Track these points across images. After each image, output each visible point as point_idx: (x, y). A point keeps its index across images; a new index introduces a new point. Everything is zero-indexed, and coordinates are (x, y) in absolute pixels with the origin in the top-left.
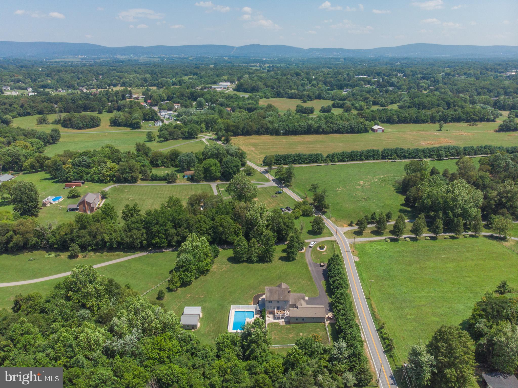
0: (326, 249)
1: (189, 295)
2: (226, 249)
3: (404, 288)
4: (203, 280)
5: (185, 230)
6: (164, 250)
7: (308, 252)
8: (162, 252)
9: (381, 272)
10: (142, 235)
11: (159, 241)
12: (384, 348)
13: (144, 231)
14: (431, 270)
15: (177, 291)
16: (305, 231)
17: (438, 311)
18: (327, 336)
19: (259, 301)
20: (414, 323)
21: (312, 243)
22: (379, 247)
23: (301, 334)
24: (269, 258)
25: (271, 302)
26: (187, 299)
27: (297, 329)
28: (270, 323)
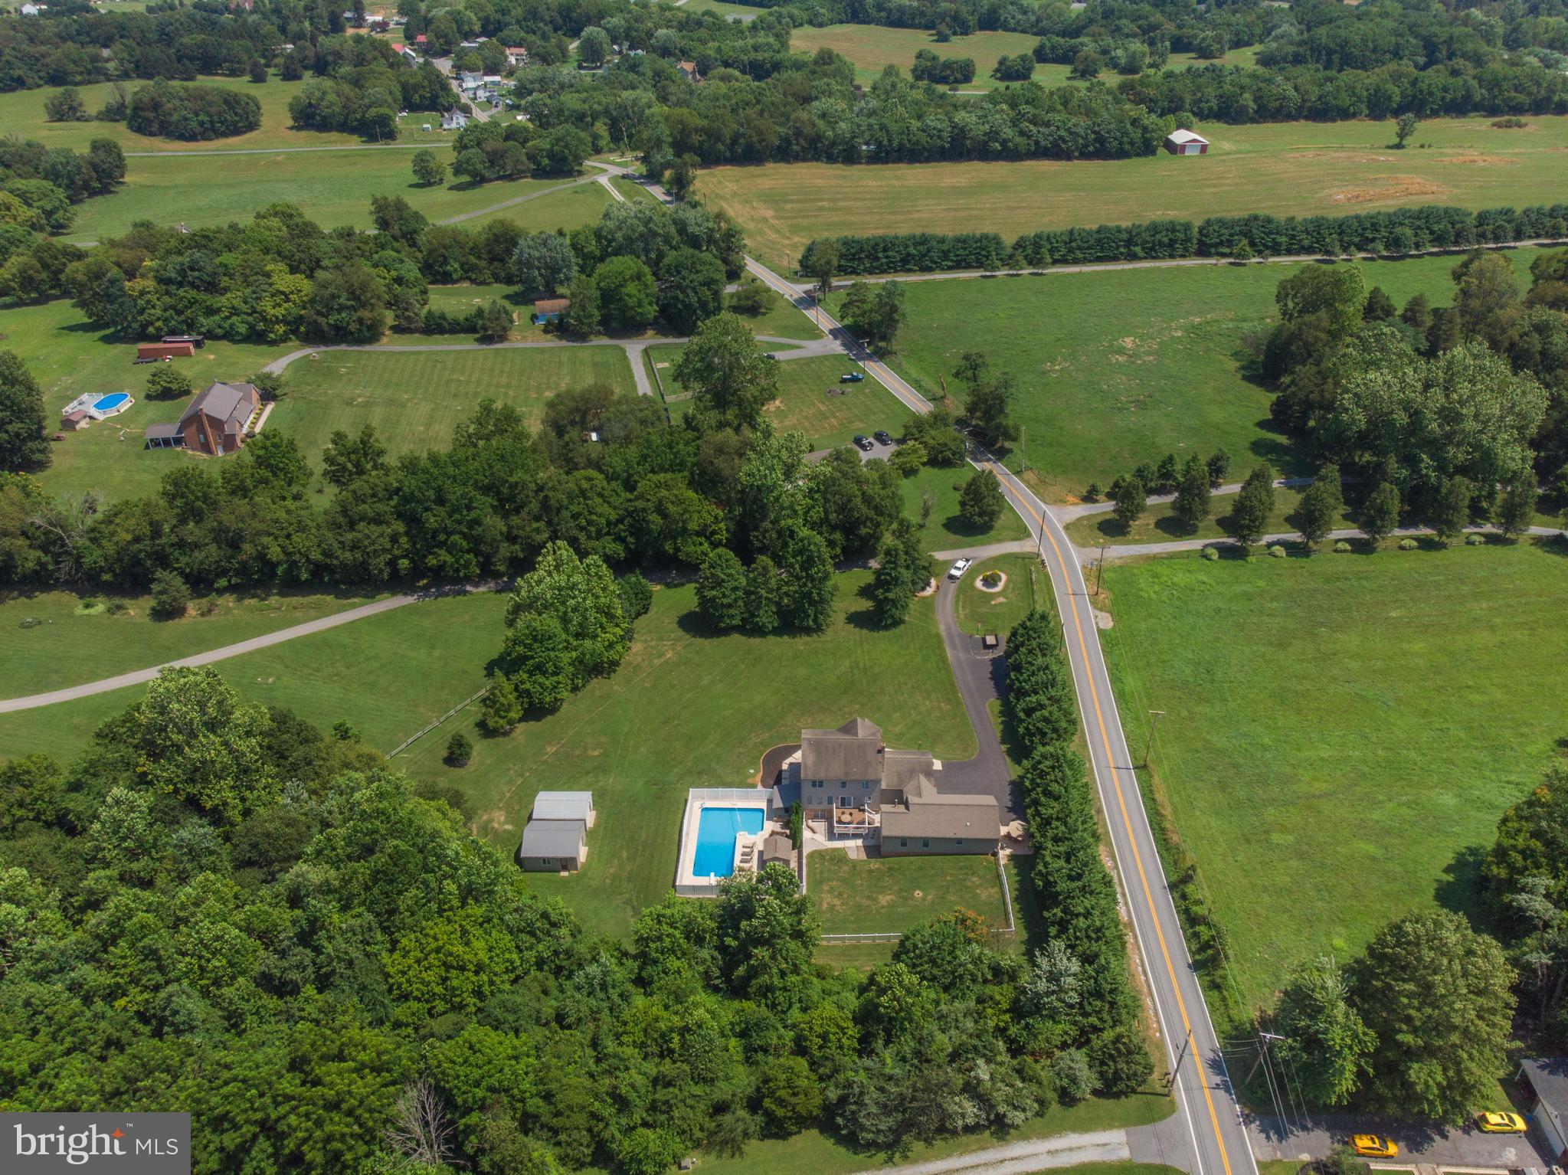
0: (1006, 586)
1: (551, 750)
2: (676, 586)
3: (1260, 729)
4: (598, 693)
5: (535, 525)
6: (469, 588)
7: (946, 595)
8: (465, 593)
9: (1188, 671)
10: (394, 539)
11: (449, 559)
12: (1193, 954)
13: (400, 527)
14: (1354, 665)
15: (513, 735)
16: (937, 518)
17: (1376, 815)
18: (1005, 904)
19: (781, 771)
20: (1294, 863)
21: (960, 564)
22: (1181, 578)
23: (918, 894)
24: (815, 620)
25: (821, 784)
26: (545, 762)
27: (904, 875)
28: (816, 851)
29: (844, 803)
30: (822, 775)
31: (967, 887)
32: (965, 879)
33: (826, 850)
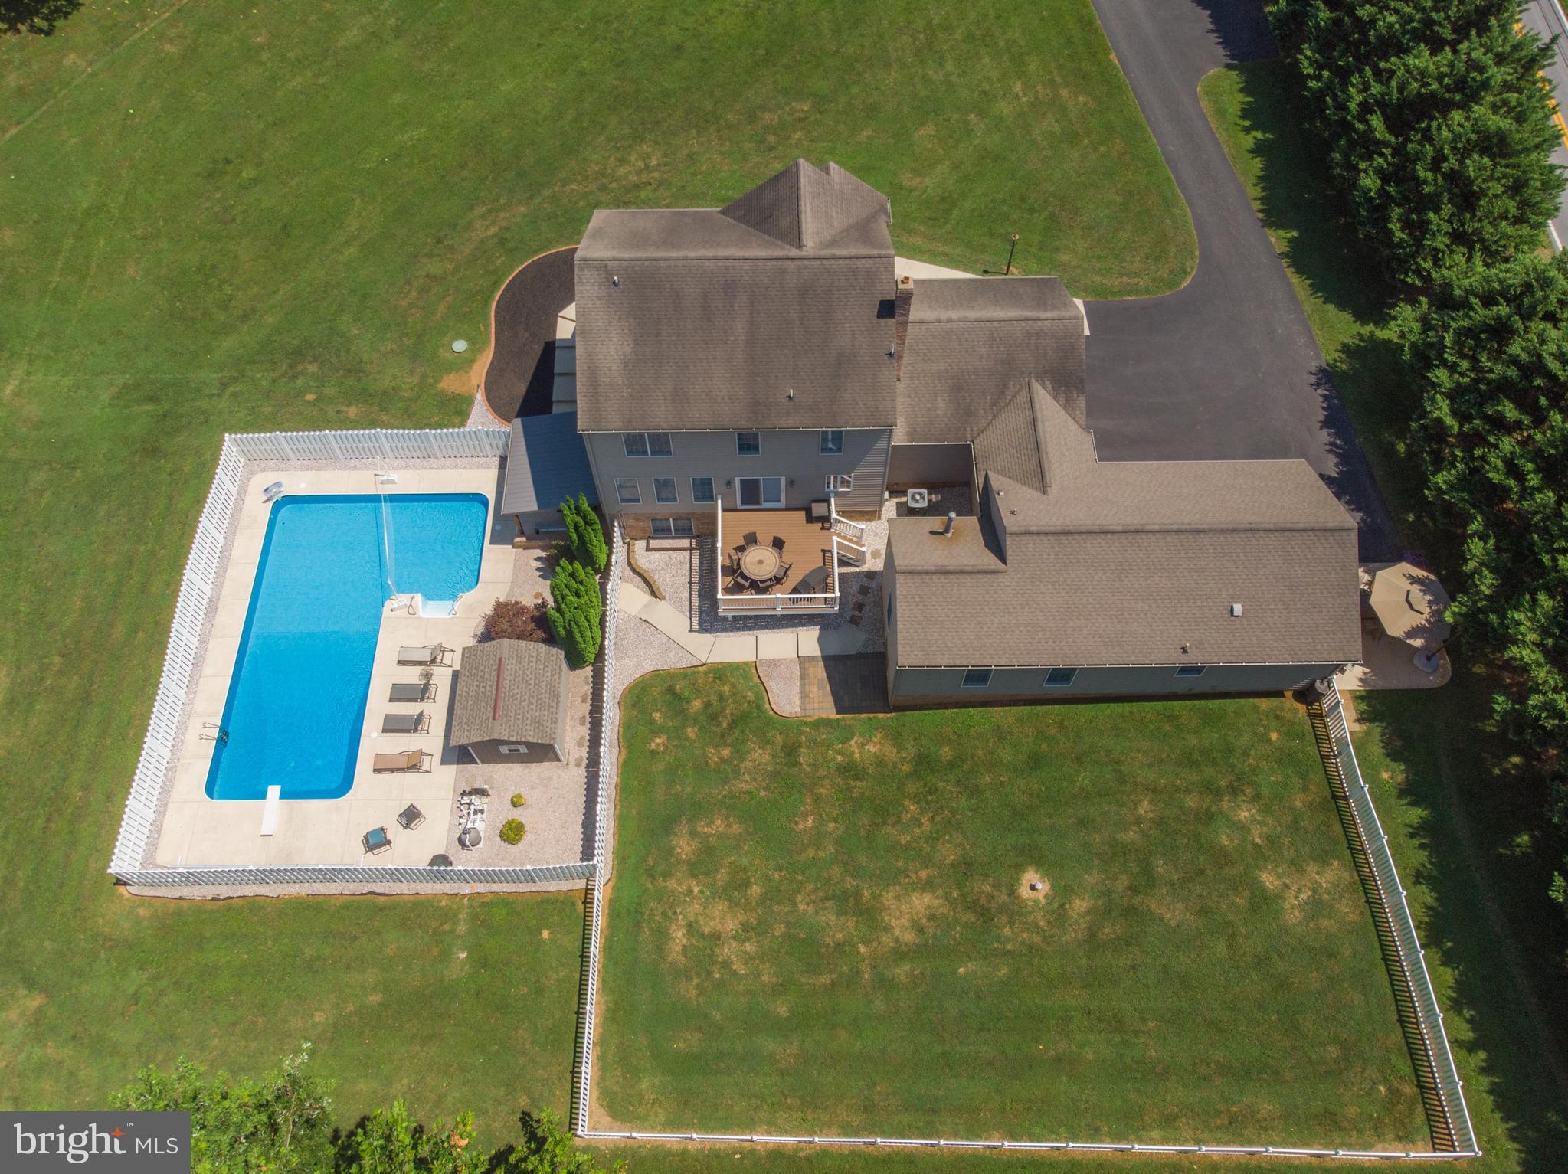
23: (1034, 887)
25: (661, 444)
27: (976, 792)
28: (656, 674)
29: (752, 496)
30: (661, 416)
31: (1222, 858)
32: (1208, 817)
33: (689, 674)
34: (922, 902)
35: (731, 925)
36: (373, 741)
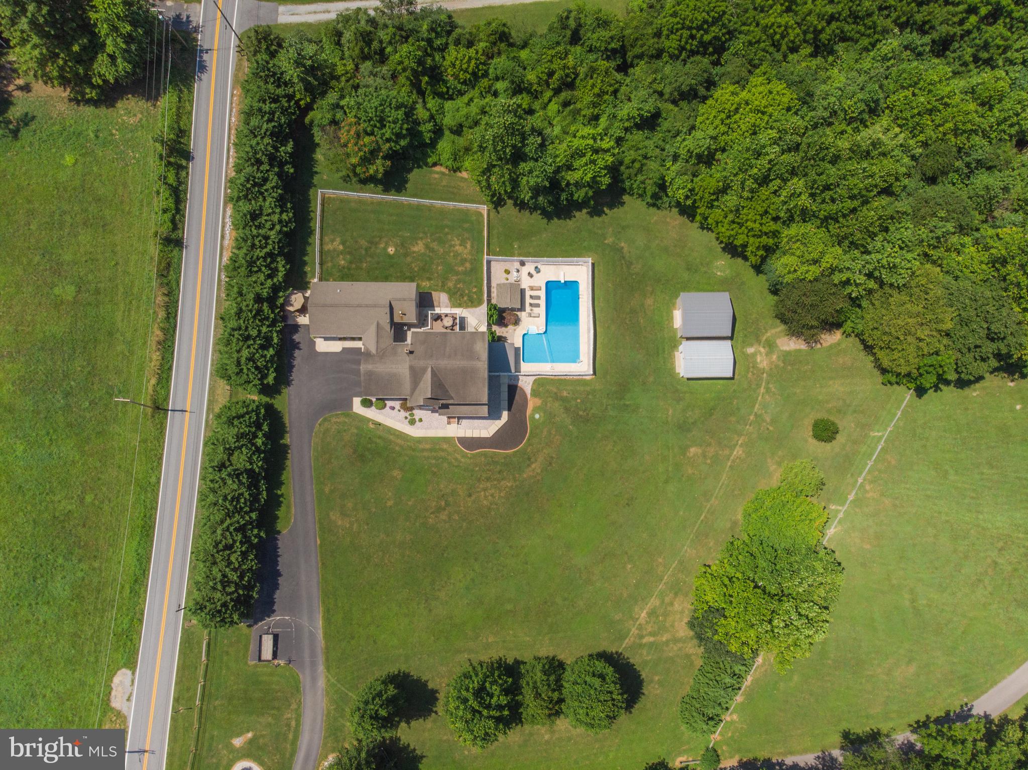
1: (738, 452)
9: (57, 578)
19: (509, 409)
20: (68, 257)
23: (391, 250)
26: (740, 434)
27: (401, 272)
28: (476, 307)
31: (350, 253)
32: (351, 263)
33: (467, 307)
34: (416, 249)
35: (457, 247)
36: (542, 294)
